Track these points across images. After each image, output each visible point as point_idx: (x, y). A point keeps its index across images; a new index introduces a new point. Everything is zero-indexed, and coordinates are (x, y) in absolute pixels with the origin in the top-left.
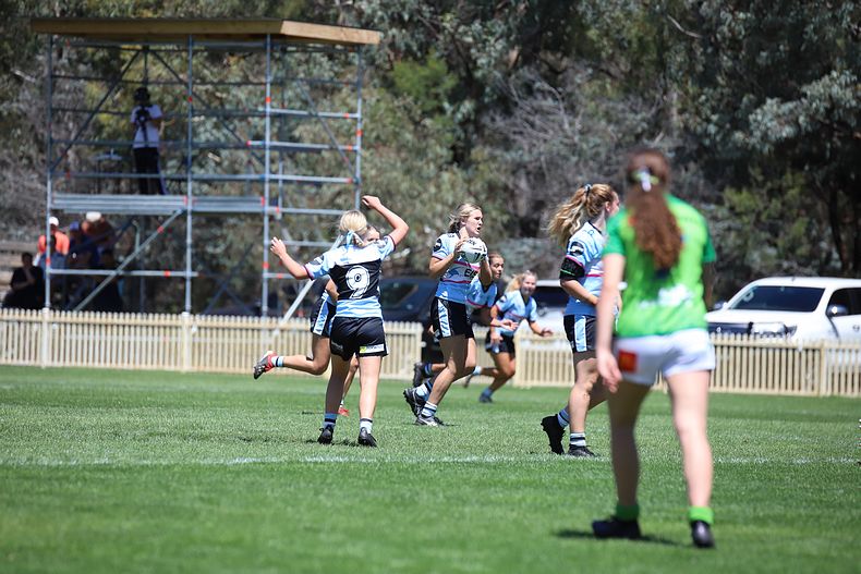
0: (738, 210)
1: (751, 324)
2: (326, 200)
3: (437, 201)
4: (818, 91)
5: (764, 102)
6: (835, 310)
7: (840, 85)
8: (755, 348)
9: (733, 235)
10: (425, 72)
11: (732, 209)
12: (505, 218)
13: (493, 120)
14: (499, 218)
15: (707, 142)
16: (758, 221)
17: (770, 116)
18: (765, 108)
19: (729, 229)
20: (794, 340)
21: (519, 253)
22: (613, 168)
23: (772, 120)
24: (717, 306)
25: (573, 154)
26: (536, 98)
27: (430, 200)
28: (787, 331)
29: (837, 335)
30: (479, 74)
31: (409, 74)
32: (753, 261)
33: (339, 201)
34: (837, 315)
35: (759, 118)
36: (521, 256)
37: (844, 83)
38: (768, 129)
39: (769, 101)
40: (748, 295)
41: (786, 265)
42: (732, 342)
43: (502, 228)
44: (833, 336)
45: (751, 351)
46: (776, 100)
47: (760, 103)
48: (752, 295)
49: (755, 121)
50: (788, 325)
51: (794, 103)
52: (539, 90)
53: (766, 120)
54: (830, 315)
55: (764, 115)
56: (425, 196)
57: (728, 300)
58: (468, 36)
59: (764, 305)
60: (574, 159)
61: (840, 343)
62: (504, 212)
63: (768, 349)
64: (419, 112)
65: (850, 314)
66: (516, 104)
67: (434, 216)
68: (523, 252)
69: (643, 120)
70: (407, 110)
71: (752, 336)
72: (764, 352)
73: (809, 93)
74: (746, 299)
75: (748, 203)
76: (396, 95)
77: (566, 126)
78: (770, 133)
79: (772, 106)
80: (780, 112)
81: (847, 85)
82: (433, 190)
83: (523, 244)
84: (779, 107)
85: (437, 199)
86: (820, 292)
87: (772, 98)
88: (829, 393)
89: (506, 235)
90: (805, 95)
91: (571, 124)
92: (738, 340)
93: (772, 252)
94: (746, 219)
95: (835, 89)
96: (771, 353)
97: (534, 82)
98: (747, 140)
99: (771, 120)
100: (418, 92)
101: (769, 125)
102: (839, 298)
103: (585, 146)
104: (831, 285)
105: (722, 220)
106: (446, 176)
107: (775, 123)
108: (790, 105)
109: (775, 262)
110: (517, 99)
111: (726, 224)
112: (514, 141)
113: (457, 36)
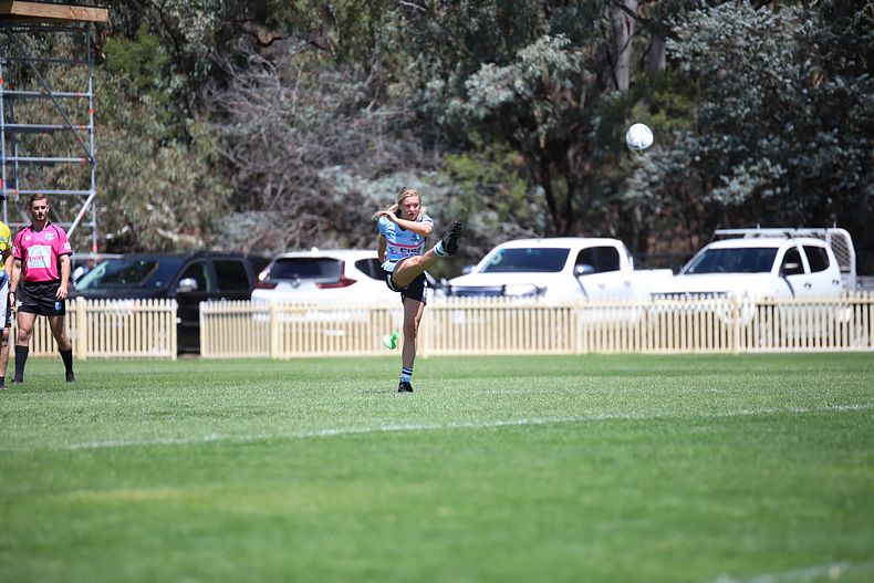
0: (460, 175)
1: (504, 287)
2: (49, 180)
3: (159, 177)
4: (533, 55)
5: (479, 68)
6: (581, 269)
7: (554, 48)
8: (511, 309)
9: (454, 200)
10: (136, 48)
11: (454, 174)
12: (229, 192)
13: (210, 93)
14: (223, 193)
15: (424, 109)
16: (480, 186)
17: (486, 81)
18: (481, 73)
19: (450, 195)
20: (545, 301)
21: (245, 227)
22: (332, 138)
23: (490, 85)
24: (466, 270)
25: (292, 126)
26: (251, 71)
27: (150, 177)
28: (539, 291)
29: (585, 293)
30: (187, 48)
31: (121, 50)
32: (475, 225)
33: (62, 181)
34: (584, 273)
35: (476, 83)
36: (245, 230)
37: (557, 46)
38: (486, 94)
39: (484, 66)
40: (496, 258)
41: (507, 227)
42: (489, 305)
43: (226, 203)
44: (581, 295)
45: (501, 312)
46: (491, 65)
47: (476, 69)
48: (500, 258)
49: (472, 87)
50: (540, 287)
51: (511, 68)
52: (253, 63)
53: (483, 86)
54: (577, 275)
55: (481, 80)
56: (146, 173)
57: (476, 264)
58: (175, 10)
59: (512, 268)
60: (293, 130)
61: (588, 301)
62: (228, 186)
63: (523, 309)
64: (136, 88)
65: (596, 272)
66: (231, 77)
67: (156, 191)
68: (248, 226)
69: (361, 89)
70: (125, 86)
71: (507, 298)
72: (520, 313)
73: (524, 57)
74: (495, 262)
75: (469, 168)
76: (113, 72)
77: (282, 98)
78: (488, 98)
79: (488, 70)
80: (496, 77)
81: (561, 48)
82: (153, 166)
83: (247, 217)
84: (495, 72)
85: (158, 174)
86: (566, 252)
87: (487, 63)
88: (585, 351)
89: (231, 209)
90: (521, 59)
91: (288, 96)
92: (496, 302)
93: (493, 215)
94: (469, 184)
95: (550, 53)
96: (527, 313)
97: (248, 55)
98: (464, 106)
99: (488, 85)
100: (132, 68)
101: (487, 90)
102: (585, 257)
103: (302, 117)
104: (576, 245)
105: (442, 186)
106: (165, 152)
107: (492, 88)
108: (506, 70)
109: (496, 225)
110: (233, 73)
111: (445, 190)
112: (233, 114)
113: (164, 10)
